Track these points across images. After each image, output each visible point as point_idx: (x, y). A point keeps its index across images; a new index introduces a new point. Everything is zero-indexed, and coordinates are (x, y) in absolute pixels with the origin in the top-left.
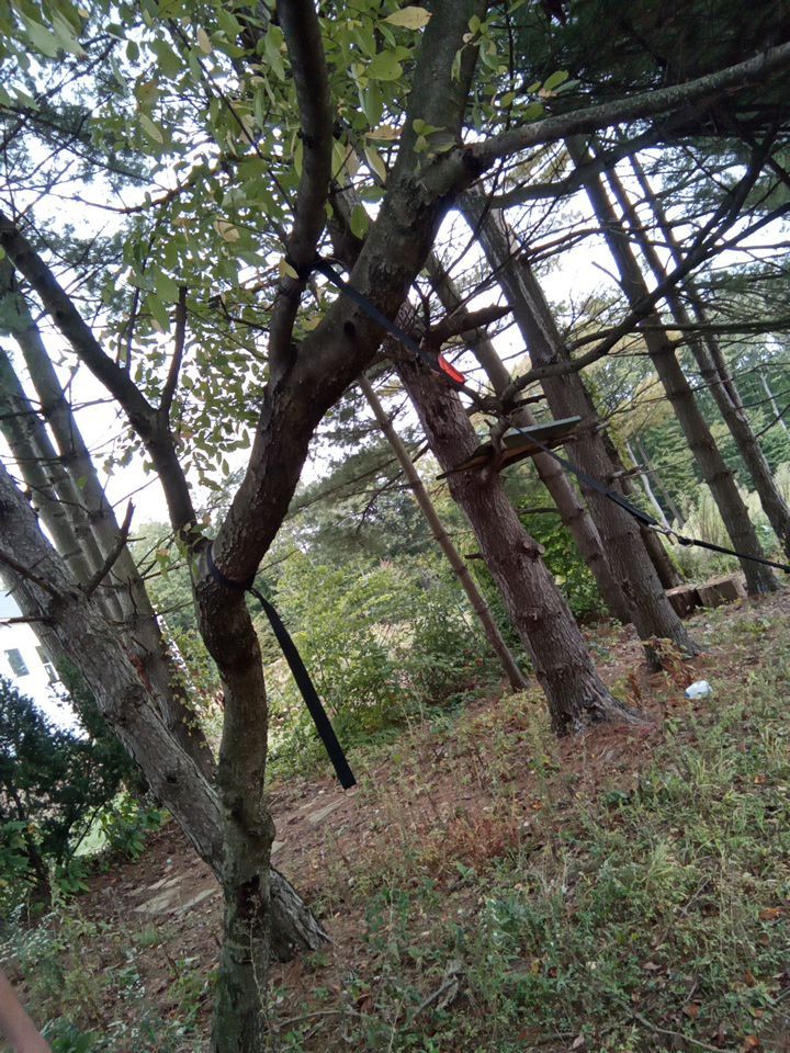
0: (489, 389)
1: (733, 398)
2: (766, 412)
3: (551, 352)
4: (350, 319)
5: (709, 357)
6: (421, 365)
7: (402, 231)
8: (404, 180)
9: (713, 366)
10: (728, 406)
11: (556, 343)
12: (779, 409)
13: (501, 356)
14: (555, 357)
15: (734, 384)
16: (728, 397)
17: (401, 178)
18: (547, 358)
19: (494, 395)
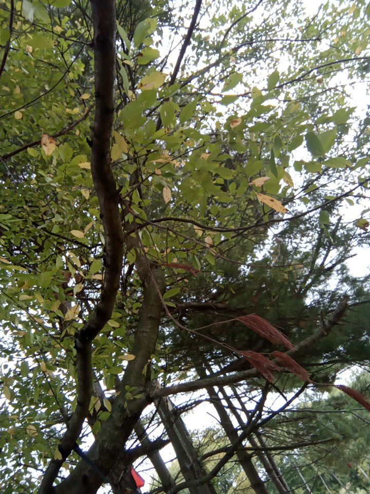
0: (158, 482)
1: (284, 486)
2: (303, 489)
3: (190, 463)
4: (86, 473)
5: (268, 462)
6: (121, 487)
7: (117, 428)
8: (120, 405)
9: (271, 467)
10: (283, 490)
11: (192, 458)
12: (309, 487)
13: (165, 461)
14: (192, 465)
15: (283, 477)
16: (282, 485)
17: (118, 404)
18: (188, 466)
19: (161, 486)
